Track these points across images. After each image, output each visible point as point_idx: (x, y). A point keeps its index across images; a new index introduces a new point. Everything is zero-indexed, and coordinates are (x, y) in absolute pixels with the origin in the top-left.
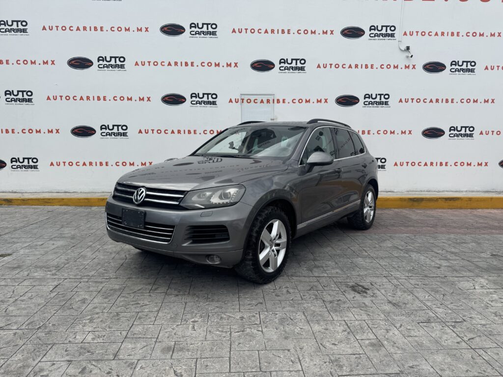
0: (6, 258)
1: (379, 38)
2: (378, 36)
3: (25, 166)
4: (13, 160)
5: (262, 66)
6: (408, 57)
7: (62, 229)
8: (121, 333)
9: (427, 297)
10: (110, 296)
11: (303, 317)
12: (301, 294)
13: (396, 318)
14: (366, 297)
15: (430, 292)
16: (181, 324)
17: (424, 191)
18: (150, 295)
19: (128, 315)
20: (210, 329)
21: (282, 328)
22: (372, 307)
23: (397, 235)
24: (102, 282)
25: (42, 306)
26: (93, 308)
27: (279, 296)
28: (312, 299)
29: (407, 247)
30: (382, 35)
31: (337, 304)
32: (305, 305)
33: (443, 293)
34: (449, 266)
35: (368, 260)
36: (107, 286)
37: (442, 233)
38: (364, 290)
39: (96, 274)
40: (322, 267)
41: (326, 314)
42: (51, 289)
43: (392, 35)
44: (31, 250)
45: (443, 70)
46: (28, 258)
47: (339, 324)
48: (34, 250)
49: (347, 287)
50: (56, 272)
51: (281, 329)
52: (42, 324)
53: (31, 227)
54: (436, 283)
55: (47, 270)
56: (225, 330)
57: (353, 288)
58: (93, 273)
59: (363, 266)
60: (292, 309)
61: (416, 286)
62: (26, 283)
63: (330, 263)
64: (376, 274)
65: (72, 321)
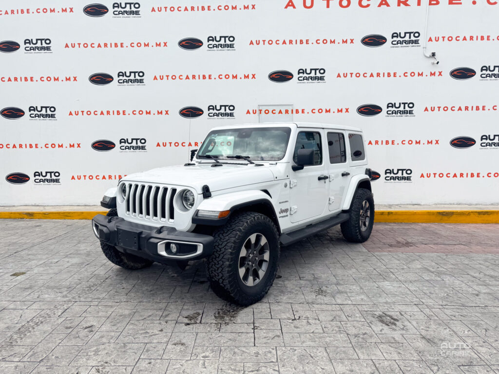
0: (19, 277)
1: (402, 45)
2: (401, 43)
3: (47, 180)
4: (37, 174)
5: (281, 77)
6: (433, 64)
7: (79, 245)
8: (126, 369)
9: (466, 332)
10: (118, 323)
11: (325, 354)
12: (323, 326)
13: (432, 358)
14: (395, 330)
15: (469, 326)
16: (190, 360)
17: (454, 204)
18: (160, 323)
19: (135, 346)
20: (221, 366)
21: (302, 368)
22: (402, 343)
23: (427, 254)
24: (112, 307)
25: (47, 334)
26: (100, 338)
27: (297, 328)
28: (334, 332)
29: (438, 269)
30: (406, 42)
31: (363, 338)
32: (328, 339)
33: (485, 327)
34: (489, 294)
35: (395, 284)
36: (117, 310)
37: (477, 252)
38: (392, 321)
39: (106, 297)
40: (346, 293)
41: (351, 351)
42: (59, 314)
43: (416, 42)
44: (45, 268)
45: (473, 76)
46: (41, 278)
47: (365, 365)
48: (48, 268)
49: (374, 317)
50: (67, 294)
51: (300, 369)
52: (45, 356)
53: (49, 242)
54: (476, 314)
55: (58, 291)
56: (238, 369)
57: (381, 319)
58: (104, 295)
59: (391, 292)
60: (312, 344)
61: (453, 318)
62: (35, 306)
63: (354, 287)
64: (405, 301)
65: (76, 353)
